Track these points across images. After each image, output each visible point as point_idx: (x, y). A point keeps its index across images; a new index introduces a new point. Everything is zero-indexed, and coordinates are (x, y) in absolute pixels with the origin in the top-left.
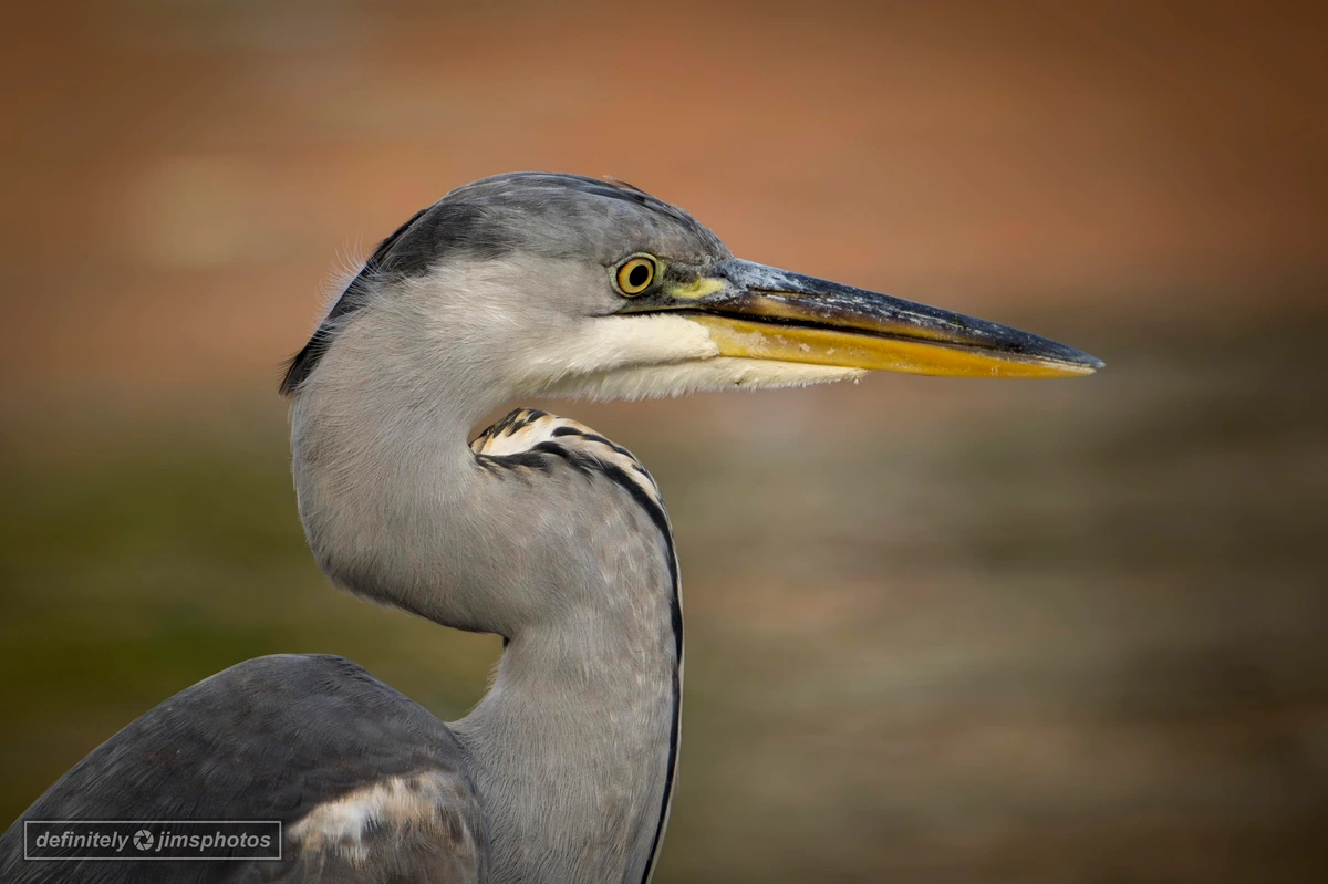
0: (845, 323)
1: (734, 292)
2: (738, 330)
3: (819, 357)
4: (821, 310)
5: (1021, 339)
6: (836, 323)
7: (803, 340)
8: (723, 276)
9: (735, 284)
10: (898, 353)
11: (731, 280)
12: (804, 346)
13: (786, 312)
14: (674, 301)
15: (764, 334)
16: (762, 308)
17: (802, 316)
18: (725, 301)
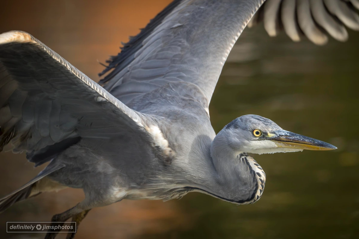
0: (295, 141)
1: (276, 136)
2: (279, 143)
3: (293, 147)
4: (291, 139)
5: (323, 144)
6: (293, 141)
7: (290, 144)
8: (274, 133)
9: (276, 135)
10: (305, 146)
11: (276, 134)
12: (290, 145)
13: (285, 140)
14: (267, 138)
15: (283, 143)
16: (281, 139)
17: (288, 140)
18: (275, 138)
